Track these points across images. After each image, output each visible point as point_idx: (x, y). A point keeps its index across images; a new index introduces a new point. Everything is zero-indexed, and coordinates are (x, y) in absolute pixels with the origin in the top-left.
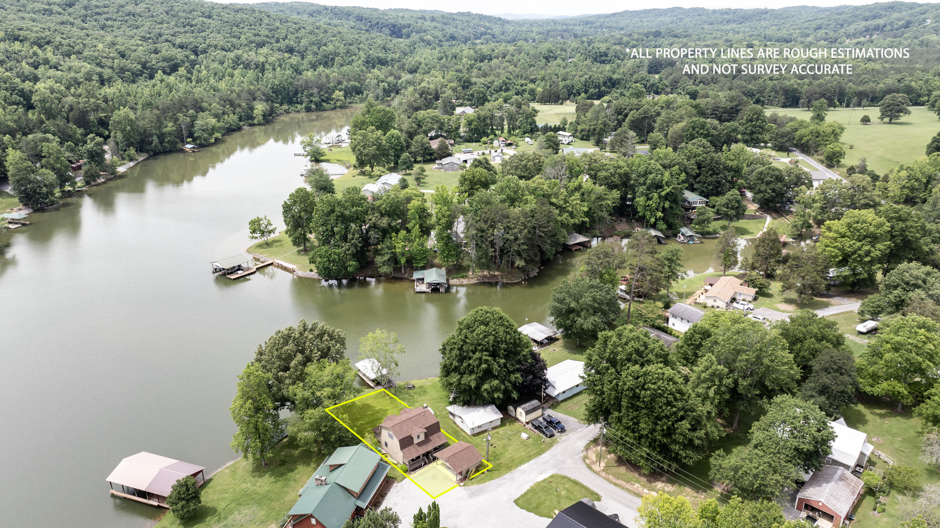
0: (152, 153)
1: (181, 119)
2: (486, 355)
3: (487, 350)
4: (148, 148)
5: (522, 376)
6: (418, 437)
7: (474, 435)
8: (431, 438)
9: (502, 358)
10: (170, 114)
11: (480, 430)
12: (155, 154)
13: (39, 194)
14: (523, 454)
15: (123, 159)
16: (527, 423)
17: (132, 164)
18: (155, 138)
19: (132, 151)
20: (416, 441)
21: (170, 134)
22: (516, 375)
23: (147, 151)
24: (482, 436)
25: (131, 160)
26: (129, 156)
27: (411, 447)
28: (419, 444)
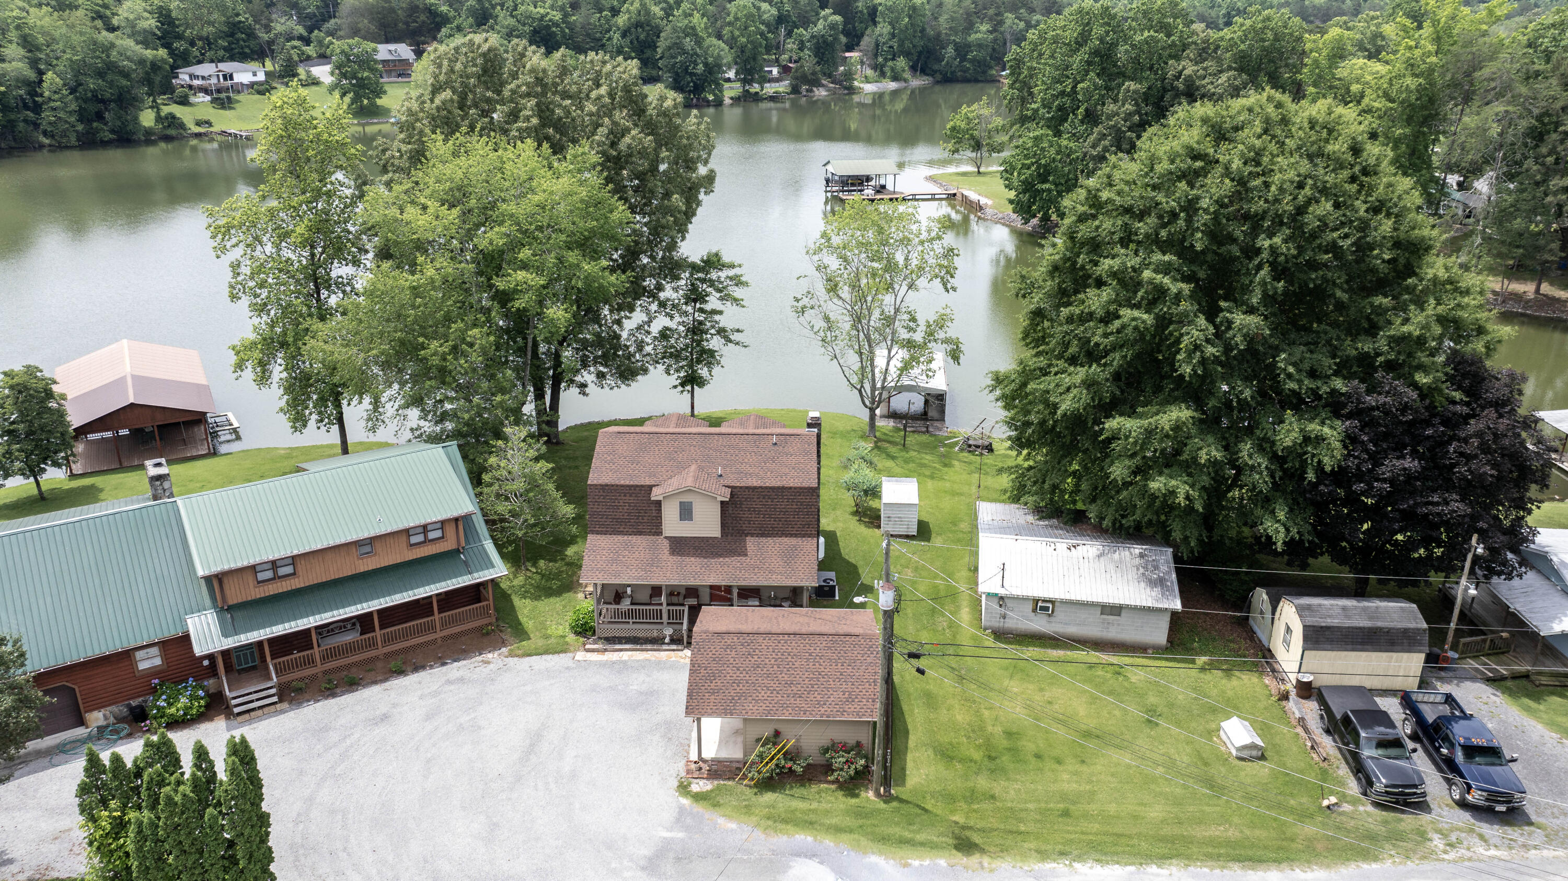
0: (939, 77)
1: (1008, 22)
2: (1165, 269)
3: (1178, 245)
4: (936, 67)
5: (1350, 440)
6: (686, 512)
7: (1000, 635)
8: (751, 543)
9: (1251, 311)
10: (991, 12)
11: (1039, 624)
12: (948, 79)
13: (692, 74)
14: (1156, 812)
15: (883, 75)
16: (1306, 690)
17: (893, 85)
18: (950, 50)
19: (902, 63)
20: (672, 525)
21: (980, 46)
22: (1313, 427)
23: (932, 73)
24: (1032, 652)
25: (895, 78)
26: (893, 69)
27: (640, 542)
28: (680, 546)
